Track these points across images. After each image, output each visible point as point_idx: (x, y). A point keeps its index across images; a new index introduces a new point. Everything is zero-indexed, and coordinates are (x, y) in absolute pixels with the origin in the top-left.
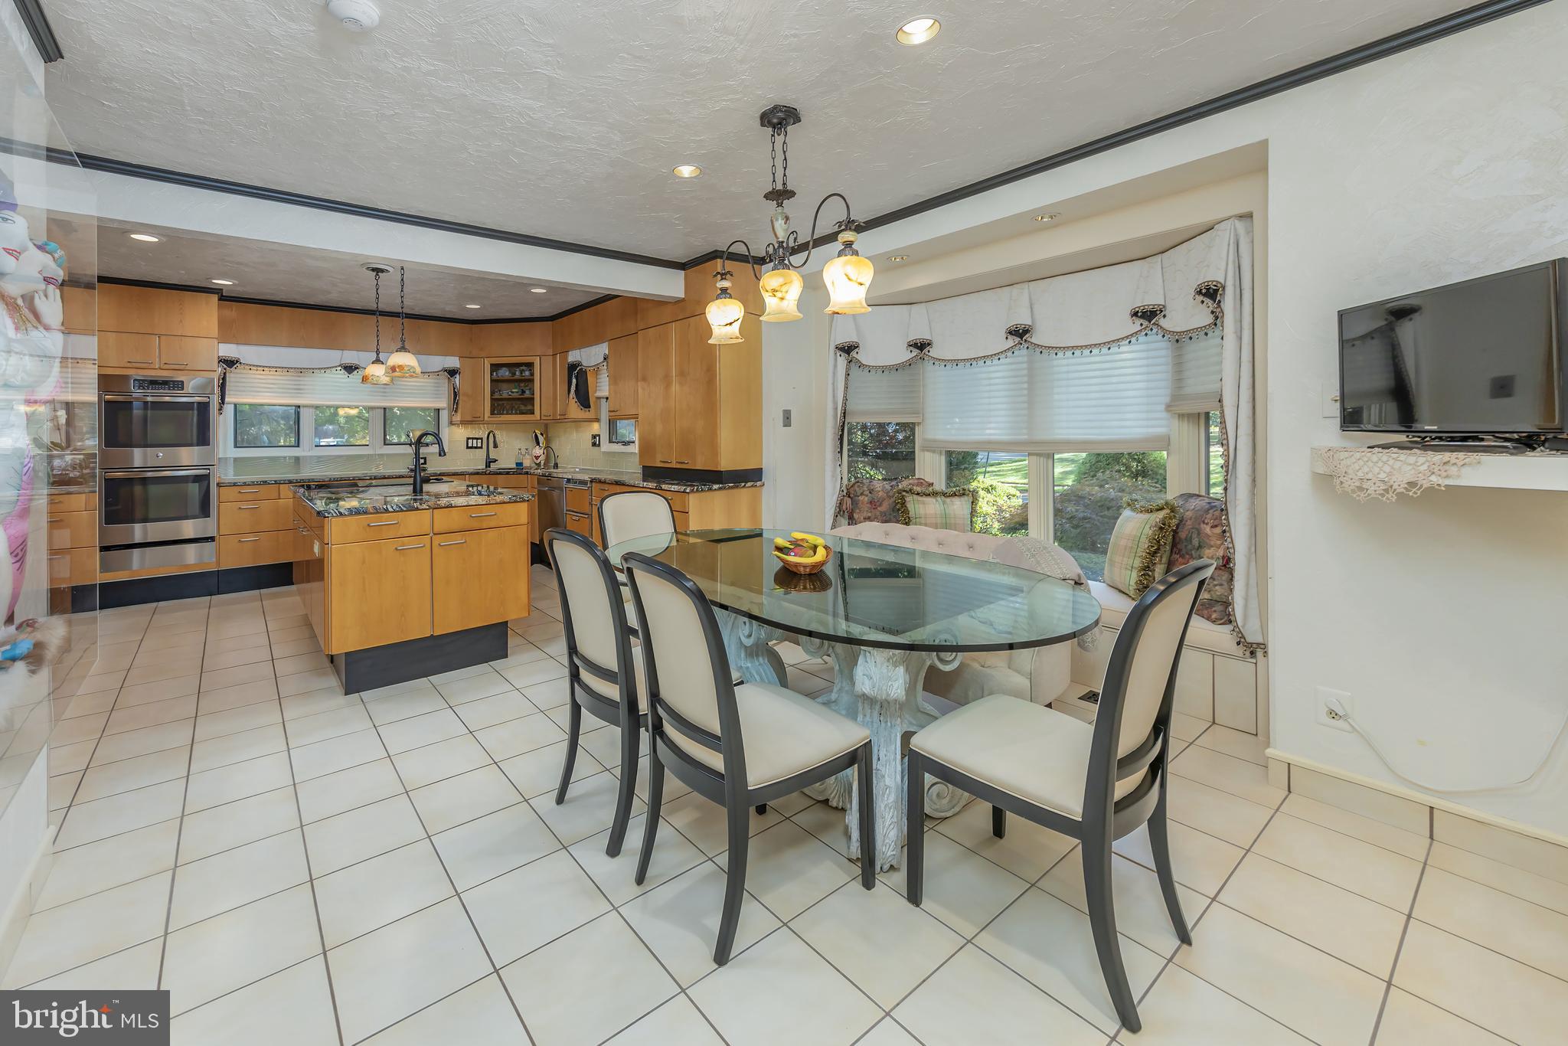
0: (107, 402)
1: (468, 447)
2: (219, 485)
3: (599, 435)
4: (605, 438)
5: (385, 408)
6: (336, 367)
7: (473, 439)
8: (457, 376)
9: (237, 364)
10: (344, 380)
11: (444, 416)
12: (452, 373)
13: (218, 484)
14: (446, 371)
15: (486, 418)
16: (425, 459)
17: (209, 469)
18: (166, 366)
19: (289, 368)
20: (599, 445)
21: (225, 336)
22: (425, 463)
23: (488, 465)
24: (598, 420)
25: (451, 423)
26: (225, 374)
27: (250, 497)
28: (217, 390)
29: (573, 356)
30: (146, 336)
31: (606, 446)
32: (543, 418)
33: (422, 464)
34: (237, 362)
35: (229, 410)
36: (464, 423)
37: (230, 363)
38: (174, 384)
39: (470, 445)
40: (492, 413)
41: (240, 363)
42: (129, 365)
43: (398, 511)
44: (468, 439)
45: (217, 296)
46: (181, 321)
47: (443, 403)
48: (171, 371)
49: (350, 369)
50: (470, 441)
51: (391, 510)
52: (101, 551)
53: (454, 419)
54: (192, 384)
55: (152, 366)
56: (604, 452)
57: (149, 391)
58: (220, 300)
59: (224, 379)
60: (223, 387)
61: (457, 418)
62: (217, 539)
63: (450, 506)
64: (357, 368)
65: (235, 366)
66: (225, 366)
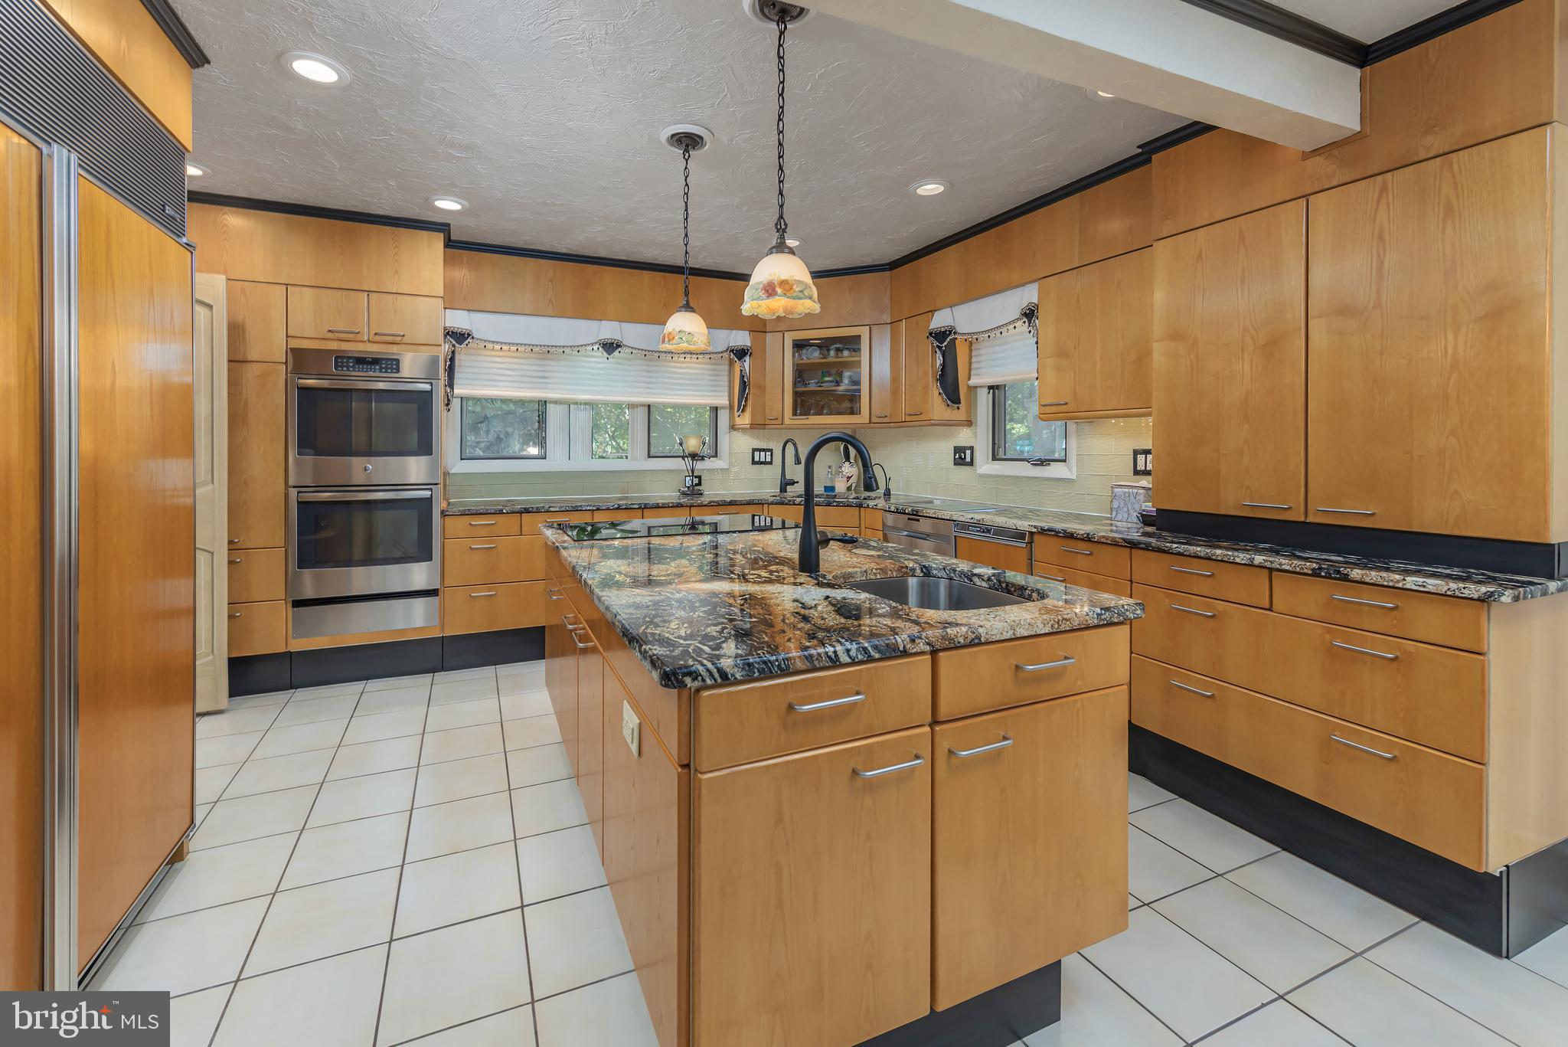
0: (303, 390)
1: (754, 462)
2: (444, 514)
3: (972, 448)
4: (982, 452)
5: (649, 406)
6: (592, 344)
7: (760, 450)
8: (747, 358)
9: (469, 340)
10: (602, 366)
11: (724, 417)
12: (741, 353)
13: (442, 512)
14: (732, 351)
15: (787, 421)
16: (699, 478)
17: (431, 489)
18: (377, 338)
19: (533, 345)
20: (971, 464)
21: (451, 299)
22: (699, 484)
23: (783, 490)
24: (969, 423)
25: (733, 427)
26: (453, 352)
27: (483, 532)
28: (443, 375)
29: (940, 320)
30: (352, 293)
31: (985, 466)
32: (874, 420)
33: (696, 485)
34: (469, 335)
35: (456, 404)
36: (755, 427)
37: (460, 337)
38: (387, 364)
39: (757, 459)
40: (795, 414)
41: (473, 338)
42: (330, 335)
43: (861, 662)
44: (754, 450)
45: (442, 235)
46: (396, 272)
47: (722, 400)
48: (383, 345)
49: (610, 347)
50: (757, 454)
51: (845, 659)
52: (293, 606)
53: (739, 421)
54: (412, 365)
55: (358, 337)
56: (981, 476)
57: (353, 373)
58: (446, 246)
59: (452, 360)
60: (451, 370)
61: (745, 420)
62: (441, 593)
63: (976, 642)
64: (619, 346)
65: (466, 342)
66: (454, 342)
